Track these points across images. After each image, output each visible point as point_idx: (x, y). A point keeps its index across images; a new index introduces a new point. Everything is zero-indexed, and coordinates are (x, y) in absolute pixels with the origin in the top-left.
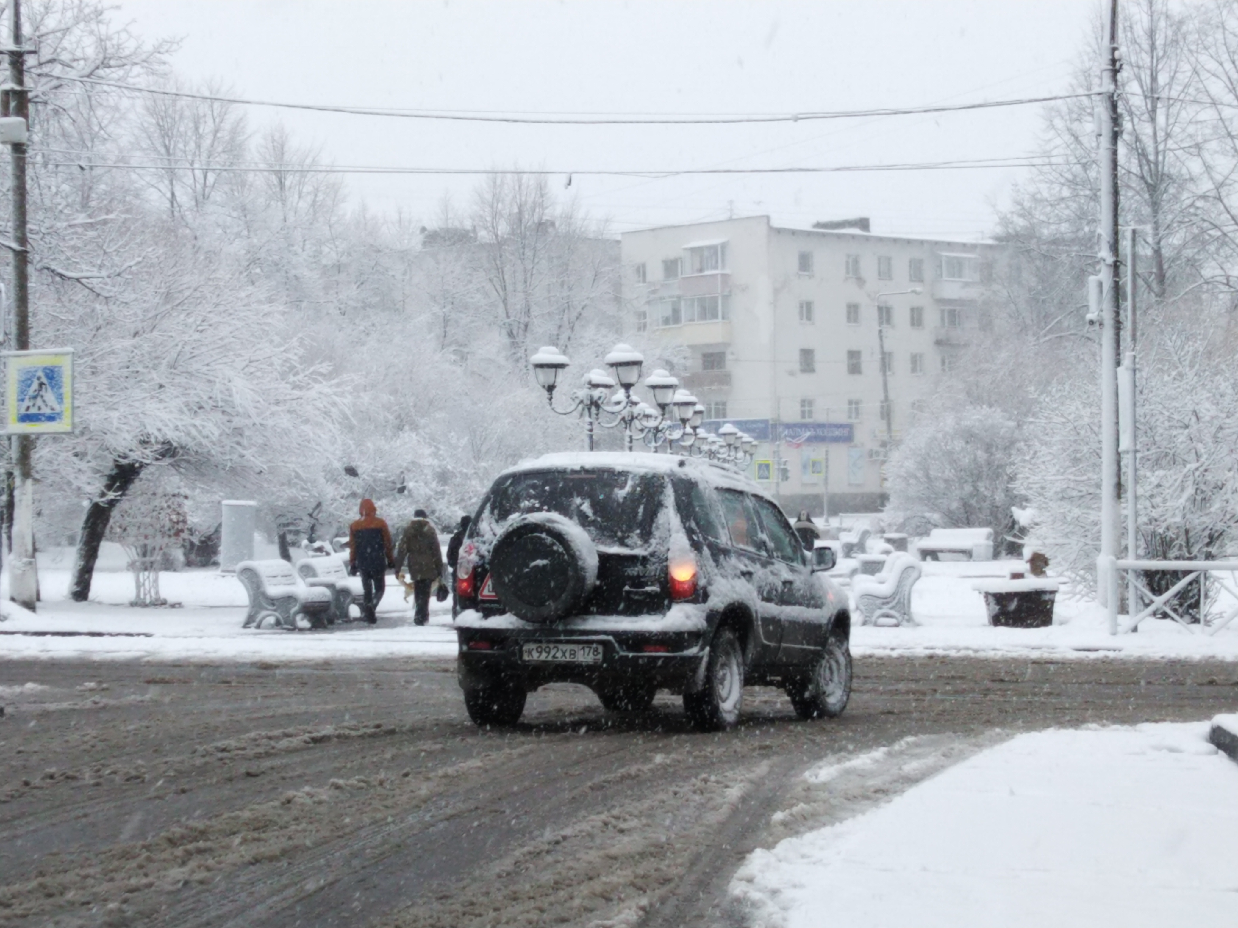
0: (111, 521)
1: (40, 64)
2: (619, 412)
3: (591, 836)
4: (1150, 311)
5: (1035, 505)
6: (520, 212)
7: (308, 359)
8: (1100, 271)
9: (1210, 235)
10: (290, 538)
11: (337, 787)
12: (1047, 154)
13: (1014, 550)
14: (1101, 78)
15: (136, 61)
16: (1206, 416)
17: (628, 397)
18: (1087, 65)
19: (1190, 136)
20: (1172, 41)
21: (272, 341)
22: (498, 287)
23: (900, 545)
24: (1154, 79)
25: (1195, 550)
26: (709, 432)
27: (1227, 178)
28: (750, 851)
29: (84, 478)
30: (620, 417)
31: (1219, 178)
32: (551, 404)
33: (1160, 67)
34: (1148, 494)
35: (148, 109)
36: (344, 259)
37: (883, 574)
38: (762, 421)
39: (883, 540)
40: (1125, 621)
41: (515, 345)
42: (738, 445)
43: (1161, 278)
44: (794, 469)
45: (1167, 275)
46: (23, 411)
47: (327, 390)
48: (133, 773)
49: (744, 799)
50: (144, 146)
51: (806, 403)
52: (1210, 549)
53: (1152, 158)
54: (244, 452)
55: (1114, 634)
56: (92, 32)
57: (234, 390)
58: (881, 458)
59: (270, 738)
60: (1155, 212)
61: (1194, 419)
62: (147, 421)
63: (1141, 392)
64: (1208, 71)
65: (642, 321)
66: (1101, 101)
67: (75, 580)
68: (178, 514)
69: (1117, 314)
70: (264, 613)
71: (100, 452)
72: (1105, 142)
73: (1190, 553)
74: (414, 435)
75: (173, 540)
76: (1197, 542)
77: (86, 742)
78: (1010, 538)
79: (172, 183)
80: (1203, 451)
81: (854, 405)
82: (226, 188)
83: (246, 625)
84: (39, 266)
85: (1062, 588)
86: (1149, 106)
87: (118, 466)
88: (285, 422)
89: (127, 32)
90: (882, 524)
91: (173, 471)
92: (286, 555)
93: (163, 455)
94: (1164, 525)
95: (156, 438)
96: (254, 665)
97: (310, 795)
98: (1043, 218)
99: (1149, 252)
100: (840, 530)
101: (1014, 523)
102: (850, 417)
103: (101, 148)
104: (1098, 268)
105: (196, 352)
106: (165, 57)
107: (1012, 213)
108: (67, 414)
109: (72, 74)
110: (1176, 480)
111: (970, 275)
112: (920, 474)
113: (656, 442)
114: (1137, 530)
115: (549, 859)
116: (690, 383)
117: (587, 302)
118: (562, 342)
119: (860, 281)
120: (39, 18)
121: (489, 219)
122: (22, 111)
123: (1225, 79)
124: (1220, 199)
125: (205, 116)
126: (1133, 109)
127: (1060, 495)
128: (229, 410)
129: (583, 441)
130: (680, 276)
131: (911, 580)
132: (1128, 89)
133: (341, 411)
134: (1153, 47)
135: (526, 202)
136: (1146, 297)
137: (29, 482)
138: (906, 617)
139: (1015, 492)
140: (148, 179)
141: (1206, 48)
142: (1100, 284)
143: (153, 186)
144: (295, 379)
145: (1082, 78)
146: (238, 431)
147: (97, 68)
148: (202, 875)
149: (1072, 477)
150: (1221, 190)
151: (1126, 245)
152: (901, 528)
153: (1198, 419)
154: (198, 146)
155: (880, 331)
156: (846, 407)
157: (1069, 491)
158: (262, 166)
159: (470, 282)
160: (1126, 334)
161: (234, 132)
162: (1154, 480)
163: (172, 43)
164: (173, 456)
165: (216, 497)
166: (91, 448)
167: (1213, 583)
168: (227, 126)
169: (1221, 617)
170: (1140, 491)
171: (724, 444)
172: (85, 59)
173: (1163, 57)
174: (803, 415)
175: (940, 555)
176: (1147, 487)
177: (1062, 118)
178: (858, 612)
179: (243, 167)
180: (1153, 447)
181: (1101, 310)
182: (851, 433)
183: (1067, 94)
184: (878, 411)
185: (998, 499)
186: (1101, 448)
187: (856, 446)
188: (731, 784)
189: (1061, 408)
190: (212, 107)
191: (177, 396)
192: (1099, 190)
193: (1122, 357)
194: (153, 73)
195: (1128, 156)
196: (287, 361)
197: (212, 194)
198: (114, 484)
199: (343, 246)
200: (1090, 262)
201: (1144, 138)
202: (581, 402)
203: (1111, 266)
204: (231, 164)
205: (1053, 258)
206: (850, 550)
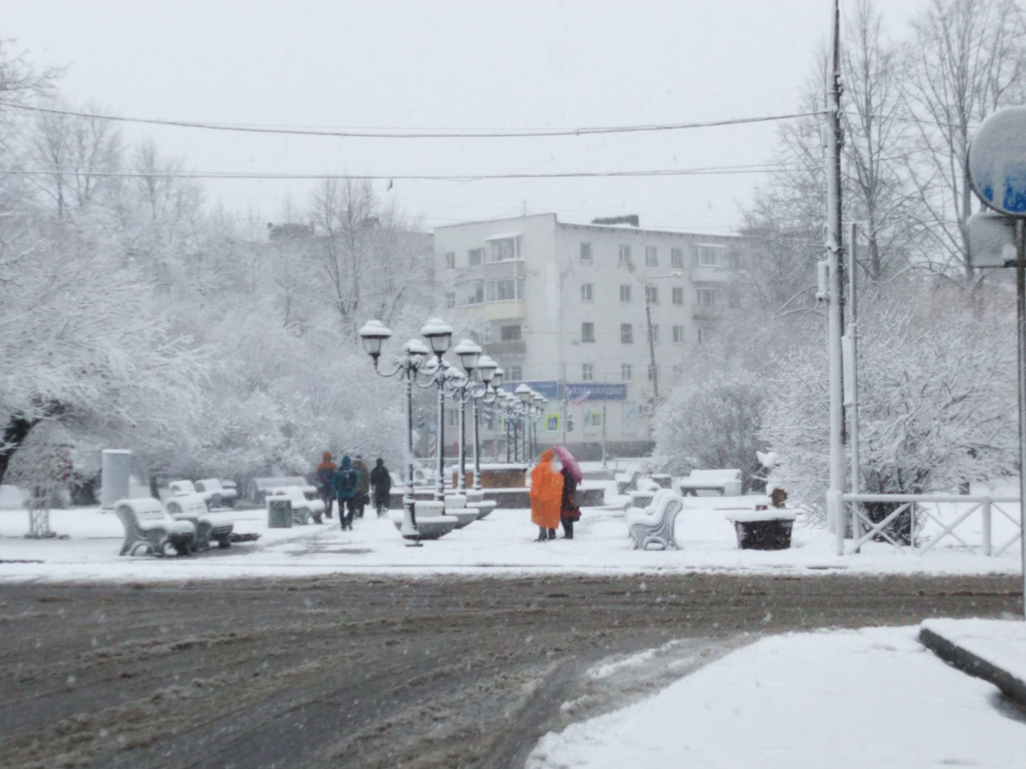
0: (9, 468)
2: (433, 375)
3: (411, 723)
4: (867, 291)
5: (775, 449)
6: (350, 211)
7: (174, 332)
8: (826, 258)
9: (915, 229)
10: (159, 481)
11: (199, 685)
12: (782, 163)
13: (759, 487)
14: (826, 101)
15: (28, 85)
16: (914, 376)
17: (440, 362)
18: (814, 90)
19: (900, 149)
20: (883, 72)
21: (142, 317)
22: (332, 273)
23: (666, 483)
24: (868, 102)
25: (906, 486)
26: (507, 391)
27: (929, 183)
28: (543, 735)
30: (433, 379)
31: (922, 183)
32: (376, 368)
33: (873, 92)
34: (868, 440)
35: (39, 125)
36: (205, 250)
37: (652, 507)
38: (550, 383)
39: (651, 480)
40: (850, 544)
41: (346, 320)
42: (531, 401)
43: (876, 263)
44: (577, 421)
45: (882, 261)
47: (192, 358)
48: (27, 675)
49: (537, 693)
50: (37, 156)
51: (587, 367)
52: (918, 485)
53: (867, 166)
54: (120, 410)
55: (841, 554)
57: (111, 357)
58: (650, 412)
59: (143, 646)
60: (871, 210)
61: (904, 379)
62: (38, 383)
63: (861, 357)
64: (912, 96)
65: (452, 300)
66: (826, 119)
68: (65, 461)
69: (841, 292)
70: (137, 543)
72: (830, 152)
73: (902, 489)
74: (263, 395)
75: (61, 483)
76: (908, 478)
78: (755, 477)
79: (60, 188)
80: (912, 404)
81: (627, 370)
82: (105, 191)
83: (123, 552)
85: (799, 518)
86: (865, 124)
87: (15, 422)
88: (153, 384)
89: (21, 60)
90: (650, 466)
91: (61, 425)
92: (156, 495)
93: (53, 412)
94: (881, 465)
95: (46, 397)
96: (128, 585)
97: (176, 692)
98: (779, 215)
99: (866, 243)
100: (616, 471)
101: (759, 466)
102: (623, 379)
104: (825, 255)
105: (80, 326)
106: (54, 82)
107: (755, 211)
110: (890, 429)
111: (721, 263)
112: (684, 424)
113: (463, 398)
114: (859, 469)
115: (377, 742)
116: (491, 350)
117: (405, 284)
118: (385, 317)
119: (631, 267)
121: (324, 216)
123: (926, 101)
124: (923, 199)
125: (87, 131)
126: (852, 126)
127: (796, 442)
128: (107, 373)
129: (403, 399)
130: (482, 263)
131: (674, 512)
132: (847, 109)
133: (201, 375)
134: (867, 77)
135: (354, 201)
136: (865, 280)
138: (670, 542)
139: (760, 439)
140: (39, 183)
141: (911, 77)
142: (827, 268)
143: (43, 189)
144: (163, 348)
145: (810, 101)
146: (115, 392)
149: (806, 427)
150: (924, 192)
151: (848, 238)
152: (665, 469)
153: (907, 379)
154: (82, 156)
155: (648, 309)
156: (620, 370)
157: (803, 438)
158: (135, 173)
159: (308, 268)
160: (849, 309)
161: (113, 143)
162: (873, 428)
163: (59, 70)
164: (61, 413)
165: (97, 447)
167: (921, 513)
168: (106, 139)
169: (928, 540)
170: (861, 438)
171: (520, 401)
173: (875, 84)
174: (585, 377)
175: (698, 492)
176: (866, 435)
177: (794, 134)
178: (631, 539)
179: (119, 173)
180: (872, 401)
181: (828, 290)
182: (624, 392)
183: (796, 113)
184: (647, 373)
185: (746, 445)
186: (829, 403)
187: (628, 403)
188: (526, 680)
189: (796, 370)
190: (93, 124)
191: (64, 363)
192: (826, 192)
193: (845, 327)
194: (44, 95)
195: (848, 165)
196: (157, 332)
197: (94, 196)
198: (11, 436)
199: (202, 239)
200: (819, 251)
201: (861, 150)
202: (401, 366)
203: (835, 253)
204: (110, 171)
205: (788, 248)
206: (624, 488)
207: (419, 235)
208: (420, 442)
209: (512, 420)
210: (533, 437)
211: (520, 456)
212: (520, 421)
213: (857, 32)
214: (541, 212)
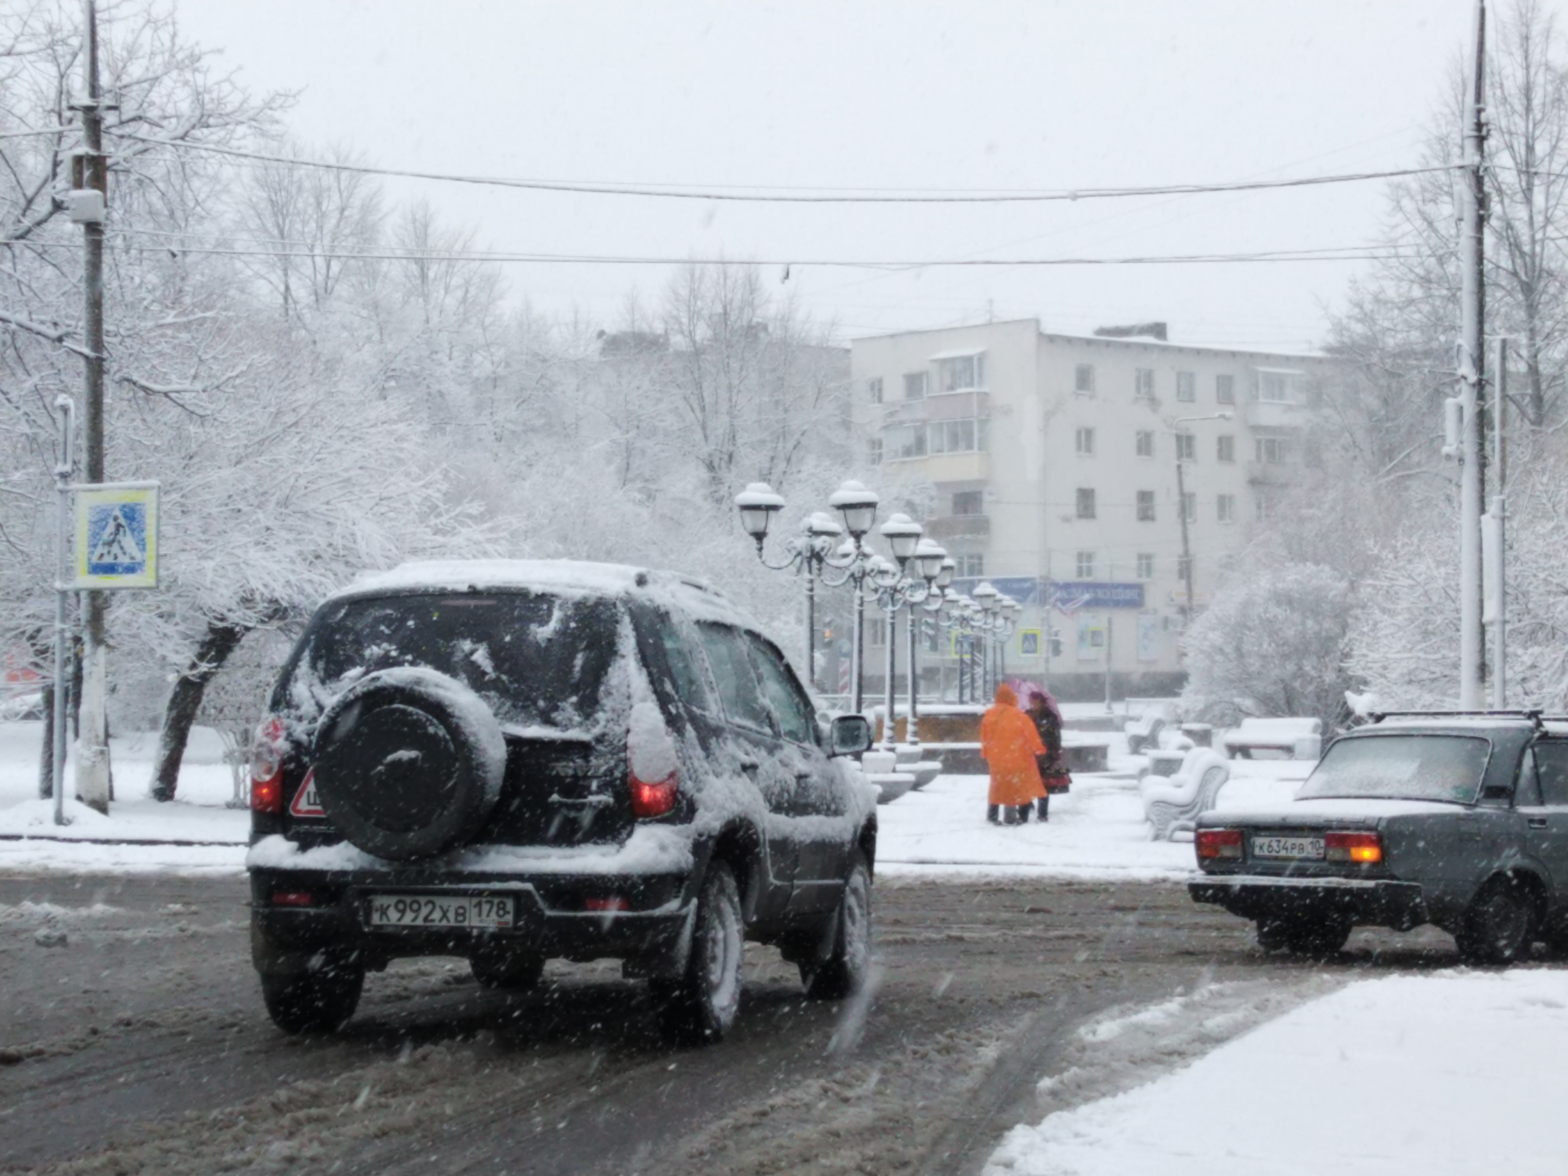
0: (204, 699)
1: (122, 123)
2: (847, 568)
3: (807, 1105)
4: (1523, 443)
5: (1375, 689)
6: (725, 313)
7: (454, 497)
8: (1460, 391)
12: (1393, 244)
14: (1462, 148)
15: (240, 119)
17: (859, 547)
18: (1444, 130)
20: (1554, 101)
21: (408, 474)
22: (695, 406)
23: (1203, 738)
24: (1530, 148)
26: (961, 592)
28: (1010, 1128)
29: (170, 645)
30: (848, 573)
32: (761, 556)
33: (1537, 133)
34: (1519, 677)
35: (257, 180)
36: (501, 371)
37: (1180, 776)
38: (1027, 580)
39: (1181, 733)
41: (716, 481)
42: (997, 609)
43: (1538, 400)
44: (1068, 639)
45: (1546, 397)
46: (95, 560)
47: (479, 537)
48: (229, 1019)
49: (1000, 1061)
50: (252, 226)
51: (1085, 557)
53: (1527, 249)
56: (186, 83)
57: (359, 534)
58: (1179, 628)
59: (402, 977)
60: (1531, 317)
62: (249, 572)
63: (1511, 548)
65: (877, 451)
66: (1463, 176)
67: (158, 774)
69: (1481, 446)
71: (191, 612)
72: (1468, 228)
77: (170, 980)
79: (286, 275)
81: (1146, 561)
82: (354, 280)
84: (117, 377)
86: (1524, 184)
87: (213, 630)
89: (230, 82)
90: (1179, 711)
91: (281, 636)
93: (271, 618)
95: (262, 594)
98: (1386, 324)
99: (1523, 367)
100: (1127, 718)
101: (1348, 711)
102: (1140, 576)
103: (197, 229)
104: (1457, 388)
105: (313, 487)
106: (277, 114)
107: (1349, 317)
108: (151, 564)
109: (162, 135)
110: (1554, 662)
111: (1293, 397)
112: (1228, 649)
113: (893, 604)
115: (755, 1134)
116: (935, 530)
117: (806, 426)
118: (773, 478)
119: (1154, 402)
120: (120, 65)
121: (685, 320)
122: (98, 182)
125: (329, 189)
126: (1504, 187)
127: (1407, 678)
128: (352, 559)
129: (801, 603)
130: (925, 394)
131: (1215, 784)
132: (1496, 161)
134: (1528, 109)
135: (732, 300)
136: (1520, 427)
137: (102, 649)
139: (1350, 673)
140: (256, 267)
142: (1461, 408)
143: (262, 277)
144: (438, 521)
145: (1437, 147)
147: (193, 127)
148: (315, 1149)
149: (1421, 655)
151: (1493, 358)
152: (1201, 717)
154: (320, 227)
155: (1179, 467)
156: (1134, 562)
157: (1418, 672)
158: (399, 253)
159: (659, 400)
160: (1493, 472)
161: (367, 209)
162: (1527, 660)
163: (287, 96)
164: (282, 618)
166: (180, 607)
168: (356, 202)
170: (1509, 674)
171: (979, 608)
172: (178, 117)
173: (1541, 121)
174: (1080, 572)
175: (1253, 752)
176: (1518, 668)
177: (1412, 198)
178: (1149, 824)
179: (376, 254)
180: (1526, 617)
181: (1461, 442)
182: (1141, 595)
183: (1418, 168)
184: (1176, 568)
185: (1327, 680)
186: (1460, 619)
187: (1146, 613)
188: (984, 1041)
189: (1409, 567)
190: (338, 178)
191: (288, 542)
192: (1460, 289)
193: (1487, 500)
194: (263, 134)
195: (1496, 247)
196: (427, 498)
197: (337, 287)
198: (208, 653)
199: (500, 353)
200: (1447, 380)
201: (1517, 224)
202: (799, 554)
203: (1474, 385)
204: (361, 250)
205: (1400, 376)
206: (1138, 744)
207: (828, 350)
208: (824, 670)
209: (965, 637)
210: (999, 663)
211: (979, 693)
212: (979, 639)
213: (1515, 40)
214: (1018, 317)
